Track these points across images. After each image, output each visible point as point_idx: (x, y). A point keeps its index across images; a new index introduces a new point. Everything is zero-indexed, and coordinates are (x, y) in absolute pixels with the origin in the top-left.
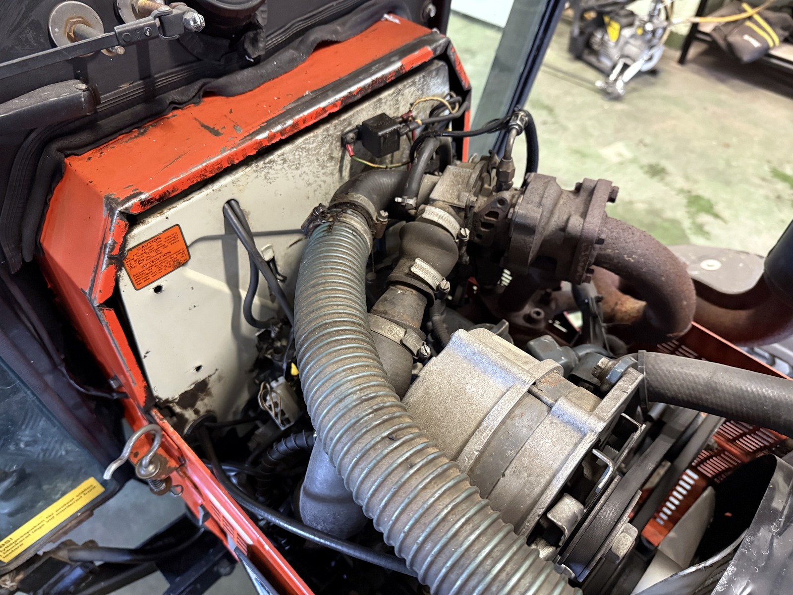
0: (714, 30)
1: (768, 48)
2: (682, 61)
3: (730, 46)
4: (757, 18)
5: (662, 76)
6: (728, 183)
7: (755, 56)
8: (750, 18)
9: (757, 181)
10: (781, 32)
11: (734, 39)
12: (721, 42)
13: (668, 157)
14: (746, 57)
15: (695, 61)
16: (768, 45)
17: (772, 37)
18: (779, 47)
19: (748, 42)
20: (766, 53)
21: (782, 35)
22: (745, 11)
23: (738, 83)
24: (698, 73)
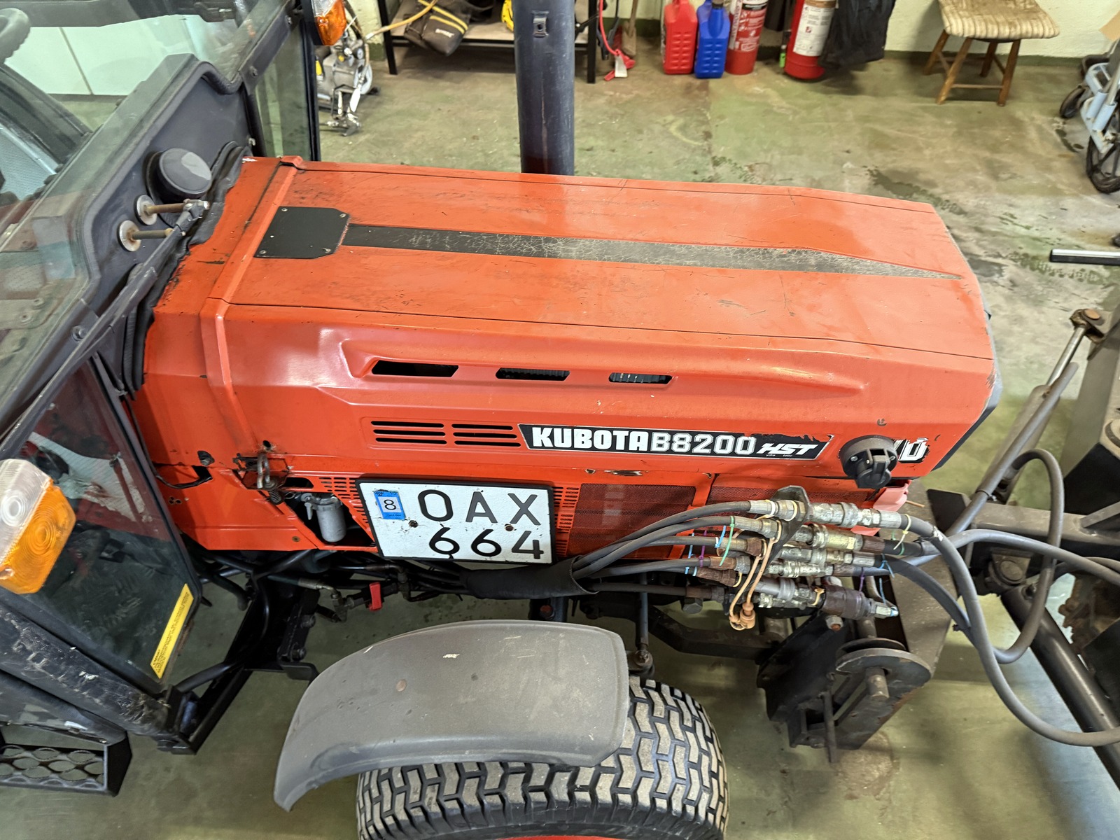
0: (406, 32)
1: (461, 35)
2: (393, 70)
3: (427, 43)
4: (437, 9)
5: (383, 91)
7: (455, 46)
8: (431, 11)
10: (464, 16)
11: (428, 36)
12: (419, 42)
14: (448, 50)
15: (404, 66)
16: (460, 32)
17: (459, 24)
18: (469, 29)
19: (441, 34)
20: (461, 39)
21: (466, 18)
23: (453, 73)
24: (413, 77)
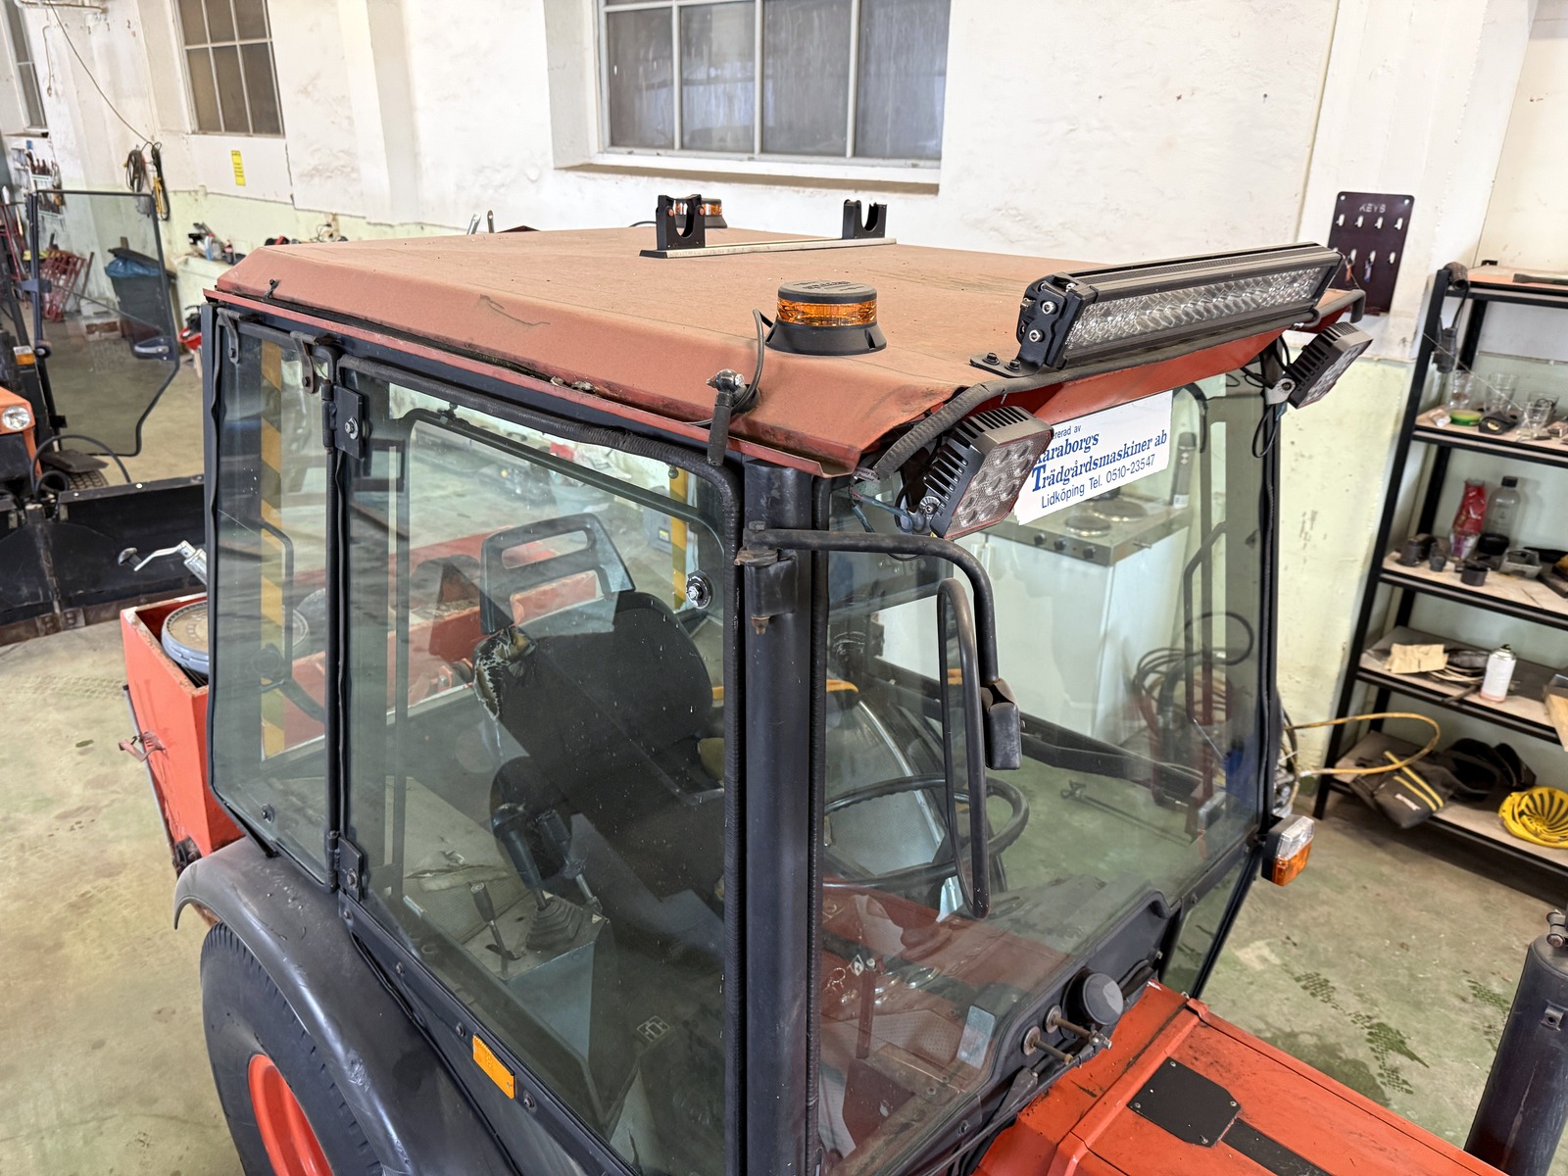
1: (1430, 812)
2: (1318, 813)
3: (1379, 806)
4: (1408, 772)
6: (1418, 1006)
7: (1416, 821)
8: (1399, 771)
9: (1457, 1002)
10: (1443, 790)
11: (1383, 798)
12: (1367, 799)
13: (1329, 964)
16: (1429, 807)
17: (1433, 799)
18: (1445, 807)
19: (1401, 802)
20: (1429, 816)
21: (1445, 794)
22: (1391, 763)
24: (1343, 831)
